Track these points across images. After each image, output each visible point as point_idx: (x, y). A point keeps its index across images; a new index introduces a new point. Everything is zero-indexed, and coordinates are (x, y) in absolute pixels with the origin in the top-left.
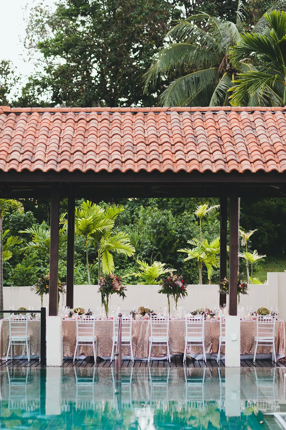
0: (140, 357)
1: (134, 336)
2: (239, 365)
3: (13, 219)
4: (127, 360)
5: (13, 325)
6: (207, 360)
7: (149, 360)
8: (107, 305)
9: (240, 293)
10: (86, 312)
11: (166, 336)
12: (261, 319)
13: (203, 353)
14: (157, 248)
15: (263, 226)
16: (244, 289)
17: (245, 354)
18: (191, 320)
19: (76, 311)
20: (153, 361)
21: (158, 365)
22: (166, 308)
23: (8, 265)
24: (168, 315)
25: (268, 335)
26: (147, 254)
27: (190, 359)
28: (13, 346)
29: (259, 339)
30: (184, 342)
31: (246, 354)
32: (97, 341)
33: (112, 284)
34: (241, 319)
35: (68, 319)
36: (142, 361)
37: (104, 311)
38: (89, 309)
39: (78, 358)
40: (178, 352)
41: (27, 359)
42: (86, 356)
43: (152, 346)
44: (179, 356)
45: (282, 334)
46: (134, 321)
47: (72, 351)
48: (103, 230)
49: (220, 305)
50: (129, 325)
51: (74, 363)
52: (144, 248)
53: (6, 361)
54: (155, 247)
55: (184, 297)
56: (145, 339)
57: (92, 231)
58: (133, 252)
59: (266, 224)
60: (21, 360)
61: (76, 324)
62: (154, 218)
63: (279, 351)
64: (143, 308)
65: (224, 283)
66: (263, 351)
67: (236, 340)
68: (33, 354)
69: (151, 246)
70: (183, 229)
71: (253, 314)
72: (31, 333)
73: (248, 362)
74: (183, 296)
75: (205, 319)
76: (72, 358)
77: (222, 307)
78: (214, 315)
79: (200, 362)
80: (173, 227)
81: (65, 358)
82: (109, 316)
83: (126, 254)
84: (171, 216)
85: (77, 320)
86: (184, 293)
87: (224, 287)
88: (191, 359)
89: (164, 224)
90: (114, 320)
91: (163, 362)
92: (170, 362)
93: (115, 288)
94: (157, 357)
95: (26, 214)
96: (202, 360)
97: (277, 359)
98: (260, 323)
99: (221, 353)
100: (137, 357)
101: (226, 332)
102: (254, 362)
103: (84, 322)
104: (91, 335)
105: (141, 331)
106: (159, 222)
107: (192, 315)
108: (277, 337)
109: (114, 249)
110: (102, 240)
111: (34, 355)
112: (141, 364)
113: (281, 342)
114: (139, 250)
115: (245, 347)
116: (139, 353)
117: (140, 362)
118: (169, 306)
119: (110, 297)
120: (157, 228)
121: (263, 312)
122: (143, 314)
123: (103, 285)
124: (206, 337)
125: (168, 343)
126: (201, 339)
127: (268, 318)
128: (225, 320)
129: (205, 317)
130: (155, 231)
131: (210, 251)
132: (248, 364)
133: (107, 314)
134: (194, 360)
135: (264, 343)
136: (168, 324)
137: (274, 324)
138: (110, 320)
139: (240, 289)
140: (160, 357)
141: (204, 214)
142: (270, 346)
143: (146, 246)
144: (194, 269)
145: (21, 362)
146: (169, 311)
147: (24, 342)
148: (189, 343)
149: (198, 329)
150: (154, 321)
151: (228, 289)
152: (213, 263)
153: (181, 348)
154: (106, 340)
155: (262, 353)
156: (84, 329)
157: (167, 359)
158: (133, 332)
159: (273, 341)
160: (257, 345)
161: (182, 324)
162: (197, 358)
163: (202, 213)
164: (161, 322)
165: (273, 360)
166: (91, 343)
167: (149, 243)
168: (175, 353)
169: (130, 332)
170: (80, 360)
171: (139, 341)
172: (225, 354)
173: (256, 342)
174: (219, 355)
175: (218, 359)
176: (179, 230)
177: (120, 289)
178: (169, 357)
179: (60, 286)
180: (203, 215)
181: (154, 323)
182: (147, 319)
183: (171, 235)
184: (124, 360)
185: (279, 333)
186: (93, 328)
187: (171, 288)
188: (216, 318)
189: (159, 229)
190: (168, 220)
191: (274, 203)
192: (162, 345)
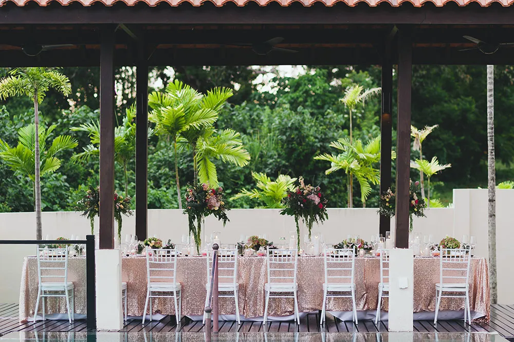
0: (250, 316)
1: (241, 282)
2: (412, 329)
3: (75, 120)
4: (230, 321)
5: (42, 264)
6: (358, 321)
7: (265, 320)
8: (199, 233)
9: (413, 214)
10: (164, 246)
11: (293, 282)
12: (447, 255)
13: (352, 310)
14: (287, 164)
15: (440, 139)
16: (419, 208)
17: (419, 312)
18: (333, 256)
19: (149, 243)
20: (271, 322)
21: (279, 329)
22: (293, 239)
23: (67, 187)
24: (297, 250)
25: (458, 281)
26: (273, 172)
27: (331, 320)
28: (46, 298)
29: (442, 287)
30: (322, 291)
31: (422, 311)
32: (182, 291)
33: (206, 200)
34: (414, 256)
35: (135, 256)
36: (254, 323)
37: (193, 243)
38: (170, 241)
39: (150, 317)
40: (312, 309)
41: (69, 321)
42: (163, 315)
43: (270, 298)
44: (315, 316)
45: (480, 279)
46: (241, 258)
47: (141, 307)
48: (201, 127)
49: (380, 233)
50: (232, 265)
51: (143, 326)
52: (269, 163)
53: (34, 322)
54: (284, 162)
55: (323, 220)
56: (259, 288)
57: (183, 127)
58: (248, 161)
59: (445, 136)
60: (59, 321)
61: (146, 264)
62: (282, 120)
63: (476, 307)
64: (256, 238)
65: (388, 198)
66: (449, 306)
67: (406, 288)
68: (78, 311)
69: (279, 160)
70: (325, 134)
71: (433, 249)
72: (75, 278)
73: (426, 325)
74: (320, 219)
75: (356, 256)
76: (140, 318)
77: (384, 236)
78: (371, 249)
79: (348, 324)
80: (311, 133)
81: (130, 318)
82: (201, 252)
83: (236, 163)
84: (308, 116)
85: (148, 257)
86: (322, 215)
87: (387, 204)
88: (333, 319)
89: (297, 128)
90: (207, 257)
91: (288, 324)
92: (299, 323)
93: (211, 206)
94: (278, 316)
95: (94, 113)
96: (351, 321)
97: (471, 320)
98: (446, 261)
99: (381, 310)
100: (246, 317)
101: (390, 276)
102: (435, 324)
103: (160, 260)
104: (171, 281)
105: (252, 275)
106: (290, 125)
107: (334, 250)
108: (473, 284)
109: (218, 155)
110: (200, 141)
111: (80, 314)
112: (252, 327)
113: (479, 290)
114: (260, 166)
115: (420, 300)
116: (250, 309)
117: (251, 324)
118: (299, 236)
119: (204, 220)
120: (288, 134)
121: (450, 244)
122: (257, 247)
123: (192, 201)
124: (358, 285)
125: (295, 294)
126: (349, 286)
127: (458, 254)
128: (388, 257)
129: (356, 253)
130: (284, 137)
131: (365, 158)
132: (425, 327)
133: (198, 247)
134: (337, 321)
135: (452, 293)
136: (296, 263)
137: (469, 262)
138: (202, 258)
139: (414, 207)
140: (283, 316)
141: (357, 101)
142: (460, 299)
143: (271, 161)
144: (342, 194)
145: (59, 324)
146: (299, 244)
147: (63, 292)
148: (329, 293)
149: (344, 270)
150: (273, 258)
151: (394, 208)
152: (369, 177)
153: (317, 302)
154: (196, 289)
155: (448, 310)
156: (160, 271)
157: (294, 320)
158: (239, 276)
159: (466, 290)
160: (440, 296)
161: (319, 263)
162: (343, 318)
163: (354, 100)
164: (284, 260)
165: (465, 321)
166: (172, 293)
167: (275, 155)
168: (308, 309)
169: (235, 276)
170: (153, 321)
171: (249, 291)
172: (388, 312)
173: (438, 291)
174: (378, 313)
175: (376, 320)
176: (319, 137)
177: (219, 207)
178: (297, 315)
179: (121, 204)
180: (354, 104)
181: (273, 262)
182: (263, 255)
183: (308, 144)
184: (226, 321)
185: (475, 277)
186: (175, 269)
187: (302, 205)
188: (374, 255)
189: (290, 135)
190: (304, 121)
191: (456, 107)
192: (286, 297)
